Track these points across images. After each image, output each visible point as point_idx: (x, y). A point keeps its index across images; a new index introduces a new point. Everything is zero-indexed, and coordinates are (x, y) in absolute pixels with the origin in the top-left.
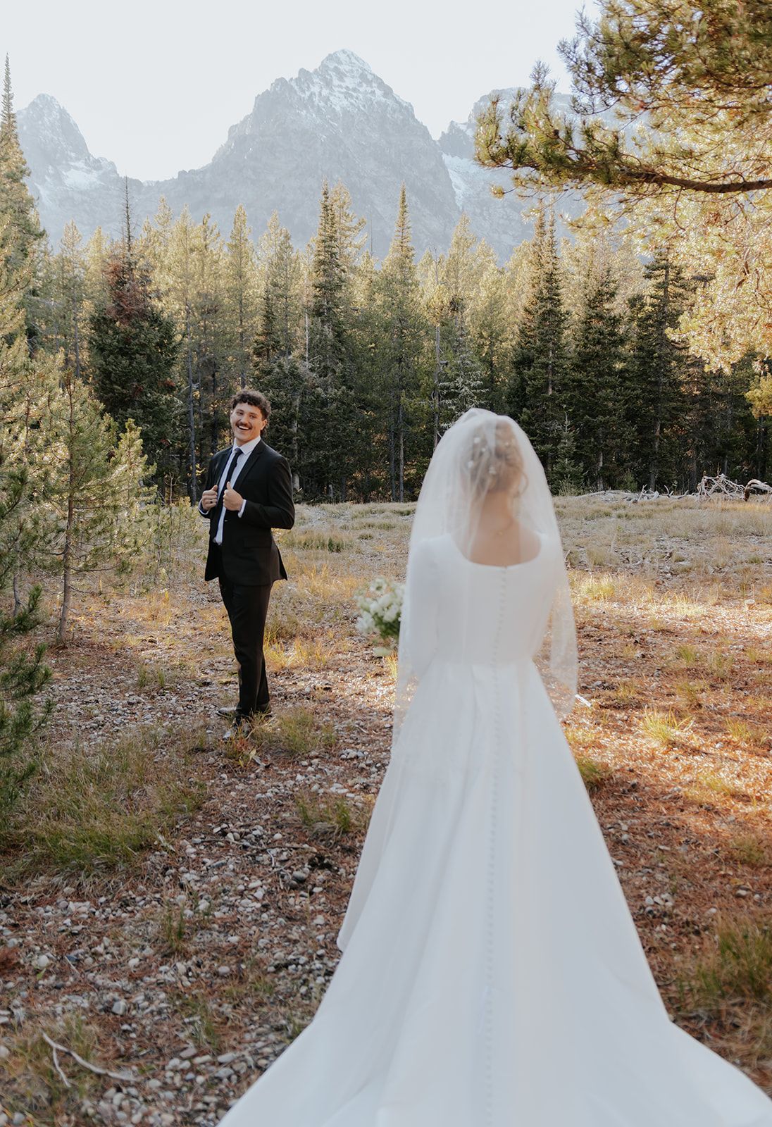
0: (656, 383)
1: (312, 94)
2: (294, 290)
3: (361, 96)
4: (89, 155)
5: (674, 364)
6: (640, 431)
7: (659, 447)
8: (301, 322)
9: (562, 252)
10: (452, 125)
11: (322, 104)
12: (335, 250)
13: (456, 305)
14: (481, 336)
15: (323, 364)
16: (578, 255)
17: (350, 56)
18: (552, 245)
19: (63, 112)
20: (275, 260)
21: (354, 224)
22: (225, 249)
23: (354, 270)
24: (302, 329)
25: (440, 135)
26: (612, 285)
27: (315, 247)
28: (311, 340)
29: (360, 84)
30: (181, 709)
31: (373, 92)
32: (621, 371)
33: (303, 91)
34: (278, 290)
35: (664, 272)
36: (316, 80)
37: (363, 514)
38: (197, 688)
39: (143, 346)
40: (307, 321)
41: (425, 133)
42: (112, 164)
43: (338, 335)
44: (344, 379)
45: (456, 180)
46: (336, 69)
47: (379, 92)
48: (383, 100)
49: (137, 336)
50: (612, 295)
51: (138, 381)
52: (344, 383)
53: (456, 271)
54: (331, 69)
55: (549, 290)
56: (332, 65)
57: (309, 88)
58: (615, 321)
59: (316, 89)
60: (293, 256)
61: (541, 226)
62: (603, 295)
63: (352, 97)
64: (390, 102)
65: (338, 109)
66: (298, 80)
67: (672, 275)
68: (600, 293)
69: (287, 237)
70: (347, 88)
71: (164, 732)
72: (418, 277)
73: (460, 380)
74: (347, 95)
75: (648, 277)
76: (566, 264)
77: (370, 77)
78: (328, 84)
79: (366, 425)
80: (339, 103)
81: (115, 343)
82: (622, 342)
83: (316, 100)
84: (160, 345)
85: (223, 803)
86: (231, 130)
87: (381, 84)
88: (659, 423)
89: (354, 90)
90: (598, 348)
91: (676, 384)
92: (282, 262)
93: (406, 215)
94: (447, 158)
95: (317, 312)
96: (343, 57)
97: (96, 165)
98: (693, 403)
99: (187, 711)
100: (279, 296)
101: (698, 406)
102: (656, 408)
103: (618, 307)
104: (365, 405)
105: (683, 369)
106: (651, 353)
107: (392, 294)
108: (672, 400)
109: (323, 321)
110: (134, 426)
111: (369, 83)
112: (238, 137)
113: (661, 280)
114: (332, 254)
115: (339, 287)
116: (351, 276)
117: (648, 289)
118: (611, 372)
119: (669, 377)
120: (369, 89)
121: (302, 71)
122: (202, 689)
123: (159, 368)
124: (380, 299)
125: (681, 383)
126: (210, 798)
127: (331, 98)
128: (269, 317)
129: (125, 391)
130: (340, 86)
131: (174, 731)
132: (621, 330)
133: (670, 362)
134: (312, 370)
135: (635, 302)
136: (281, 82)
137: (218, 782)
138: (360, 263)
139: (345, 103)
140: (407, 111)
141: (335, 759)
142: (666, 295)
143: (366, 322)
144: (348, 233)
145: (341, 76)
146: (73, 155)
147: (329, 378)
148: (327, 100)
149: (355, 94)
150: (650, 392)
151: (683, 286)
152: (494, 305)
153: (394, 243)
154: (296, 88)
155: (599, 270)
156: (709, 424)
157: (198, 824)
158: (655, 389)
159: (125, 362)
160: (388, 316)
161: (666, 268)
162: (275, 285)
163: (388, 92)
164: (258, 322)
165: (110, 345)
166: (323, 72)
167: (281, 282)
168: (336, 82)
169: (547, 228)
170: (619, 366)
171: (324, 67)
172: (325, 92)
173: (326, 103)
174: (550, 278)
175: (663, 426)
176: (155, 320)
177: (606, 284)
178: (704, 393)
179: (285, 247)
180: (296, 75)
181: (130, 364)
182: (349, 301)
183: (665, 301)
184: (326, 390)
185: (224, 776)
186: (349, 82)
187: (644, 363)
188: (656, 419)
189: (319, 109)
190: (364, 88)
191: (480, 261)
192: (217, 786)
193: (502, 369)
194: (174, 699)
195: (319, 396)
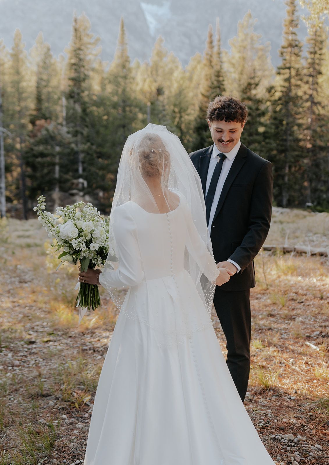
0: (285, 140)
2: (54, 82)
5: (296, 128)
6: (276, 170)
7: (288, 179)
8: (60, 102)
9: (225, 58)
12: (82, 57)
13: (159, 91)
14: (174, 112)
15: (75, 129)
16: (234, 61)
18: (219, 54)
20: (41, 64)
21: (92, 41)
22: (8, 56)
23: (93, 70)
24: (61, 107)
26: (257, 79)
27: (68, 55)
28: (67, 114)
32: (264, 133)
34: (43, 83)
35: (288, 71)
40: (64, 101)
43: (84, 110)
44: (88, 139)
50: (257, 85)
52: (89, 141)
53: (157, 71)
55: (219, 81)
58: (259, 102)
60: (53, 61)
61: (211, 42)
67: (293, 72)
68: (250, 84)
69: (49, 50)
72: (133, 74)
75: (279, 73)
76: (226, 67)
79: (102, 168)
82: (263, 114)
88: (287, 165)
91: (298, 140)
92: (46, 65)
93: (125, 36)
95: (70, 96)
98: (308, 152)
100: (45, 87)
102: (286, 155)
103: (260, 92)
104: (101, 155)
105: (302, 131)
106: (281, 121)
107: (118, 84)
108: (294, 150)
109: (74, 102)
113: (287, 76)
114: (79, 59)
115: (84, 80)
116: (91, 73)
117: (278, 82)
118: (258, 134)
119: (293, 136)
124: (109, 88)
125: (300, 140)
128: (39, 100)
132: (262, 107)
133: (293, 127)
134: (68, 133)
135: (271, 90)
138: (96, 65)
142: (290, 86)
143: (101, 103)
144: (89, 46)
147: (79, 138)
150: (282, 146)
151: (300, 80)
152: (180, 93)
153: (117, 54)
155: (248, 69)
156: (317, 165)
158: (285, 143)
160: (115, 99)
161: (289, 68)
162: (42, 79)
164: (32, 104)
167: (45, 77)
169: (215, 43)
170: (261, 129)
174: (218, 74)
175: (290, 167)
177: (253, 78)
178: (314, 146)
179: (47, 55)
182: (89, 89)
183: (289, 89)
184: (77, 145)
187: (277, 127)
188: (285, 162)
191: (170, 66)
193: (188, 132)
195: (72, 149)
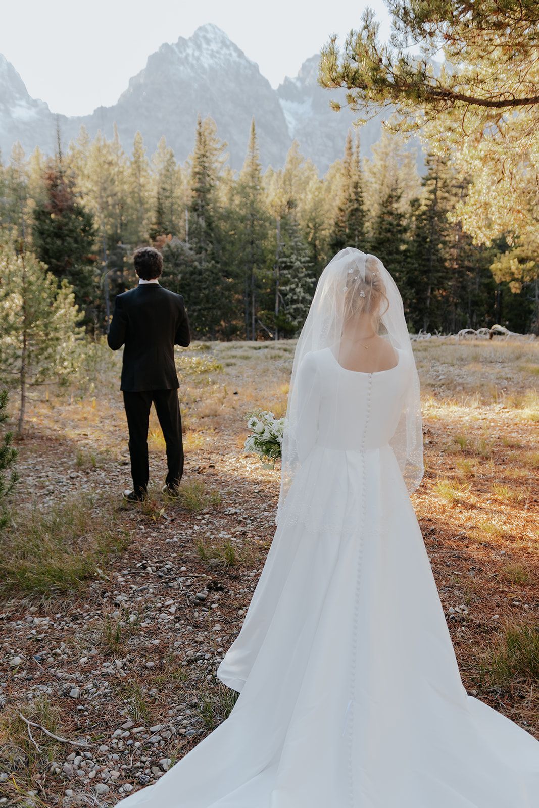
0: (429, 260)
1: (188, 55)
2: (178, 192)
3: (222, 57)
4: (29, 96)
5: (440, 246)
6: (417, 293)
7: (430, 304)
8: (183, 215)
9: (365, 167)
10: (287, 79)
11: (194, 62)
12: (206, 165)
13: (291, 204)
14: (308, 227)
15: (198, 245)
16: (375, 170)
17: (214, 27)
18: (358, 162)
19: (9, 65)
20: (163, 172)
21: (218, 146)
22: (128, 163)
23: (219, 179)
24: (184, 221)
25: (278, 85)
26: (399, 191)
27: (192, 162)
28: (190, 228)
29: (221, 49)
30: (108, 481)
31: (230, 54)
32: (405, 251)
33: (181, 52)
34: (165, 193)
35: (435, 182)
36: (190, 44)
37: (229, 349)
38: (119, 467)
39: (71, 231)
40: (187, 215)
41: (267, 84)
42: (46, 103)
43: (209, 225)
44: (213, 256)
45: (289, 117)
46: (205, 38)
47: (235, 54)
48: (238, 59)
49: (67, 224)
50: (399, 197)
51: (69, 256)
52: (213, 258)
53: (290, 180)
54: (201, 37)
55: (356, 194)
56: (201, 34)
57: (185, 50)
58: (400, 216)
59: (190, 51)
60: (176, 168)
61: (350, 149)
62: (393, 198)
63: (215, 57)
64: (243, 61)
65: (206, 65)
66: (177, 45)
67: (440, 184)
68: (390, 197)
69: (172, 156)
70: (212, 51)
71: (97, 497)
72: (263, 185)
73: (294, 257)
74: (212, 56)
75: (424, 185)
76: (367, 176)
77: (228, 43)
78: (199, 47)
79: (229, 288)
80: (207, 61)
81: (51, 229)
82: (405, 230)
83: (190, 59)
84: (84, 230)
85: (143, 546)
86: (131, 79)
87: (236, 49)
88: (430, 287)
89: (218, 52)
90: (389, 235)
91: (442, 260)
92: (169, 173)
93: (255, 140)
94: (282, 102)
95: (194, 208)
96: (209, 28)
97: (34, 103)
98: (454, 273)
99: (113, 482)
100: (167, 198)
101: (456, 275)
102: (428, 278)
103: (402, 206)
104: (228, 275)
105: (447, 250)
106: (425, 239)
107: (246, 196)
108: (439, 271)
109: (198, 215)
110: (67, 285)
111: (228, 47)
112: (136, 86)
113: (432, 188)
114: (204, 167)
115: (209, 191)
116: (218, 183)
117: (423, 194)
118: (398, 252)
119: (437, 255)
120: (228, 52)
121: (181, 39)
122: (123, 467)
123: (83, 247)
124: (237, 200)
125: (445, 260)
126: (133, 543)
127: (201, 58)
128: (160, 212)
129: (59, 263)
130: (207, 49)
131: (104, 497)
132: (404, 222)
133: (438, 245)
134: (191, 249)
135: (415, 203)
136: (165, 46)
137: (138, 531)
138: (223, 174)
139: (211, 61)
140: (255, 68)
141: (220, 515)
142: (436, 199)
143: (228, 216)
144: (215, 152)
145: (208, 42)
146: (17, 96)
147: (203, 255)
148: (198, 59)
149: (218, 55)
150: (424, 266)
151: (448, 192)
152: (317, 205)
153: (247, 161)
154: (176, 50)
155: (390, 180)
156: (464, 288)
157: (125, 561)
158: (428, 263)
159: (59, 242)
160: (243, 212)
161: (436, 179)
162: (164, 189)
163: (241, 54)
164: (152, 216)
165: (48, 230)
166: (195, 39)
167: (168, 187)
168: (204, 46)
169: (354, 150)
170: (403, 248)
171: (196, 35)
172: (197, 53)
173: (197, 61)
174: (356, 186)
175: (433, 290)
176: (79, 212)
177: (394, 190)
178: (461, 266)
179: (170, 163)
180: (176, 41)
181: (63, 244)
182: (216, 200)
183: (435, 202)
184: (200, 263)
185: (142, 527)
186: (214, 47)
187: (420, 245)
188: (427, 284)
189: (192, 66)
190: (224, 51)
191: (306, 174)
192: (138, 534)
193: (322, 249)
194: (103, 474)
195: (196, 267)
